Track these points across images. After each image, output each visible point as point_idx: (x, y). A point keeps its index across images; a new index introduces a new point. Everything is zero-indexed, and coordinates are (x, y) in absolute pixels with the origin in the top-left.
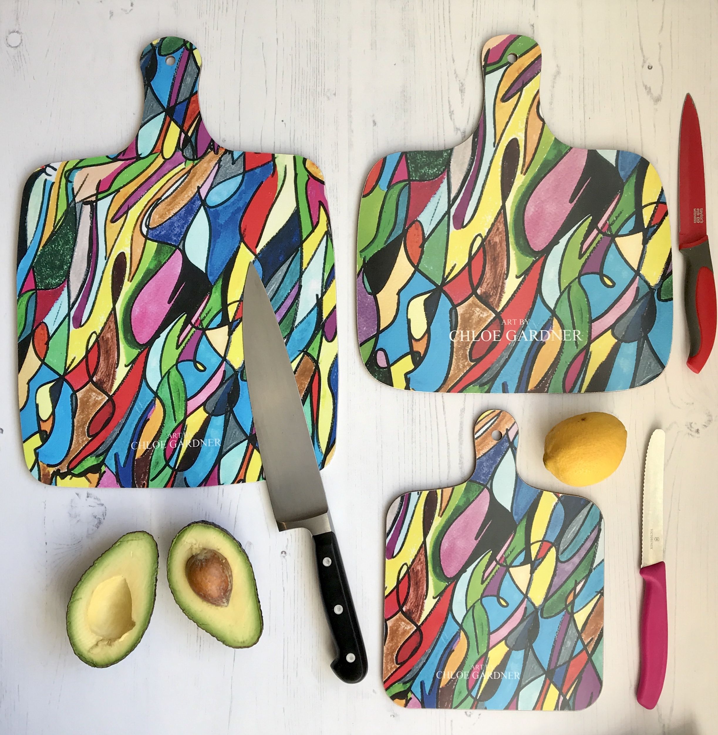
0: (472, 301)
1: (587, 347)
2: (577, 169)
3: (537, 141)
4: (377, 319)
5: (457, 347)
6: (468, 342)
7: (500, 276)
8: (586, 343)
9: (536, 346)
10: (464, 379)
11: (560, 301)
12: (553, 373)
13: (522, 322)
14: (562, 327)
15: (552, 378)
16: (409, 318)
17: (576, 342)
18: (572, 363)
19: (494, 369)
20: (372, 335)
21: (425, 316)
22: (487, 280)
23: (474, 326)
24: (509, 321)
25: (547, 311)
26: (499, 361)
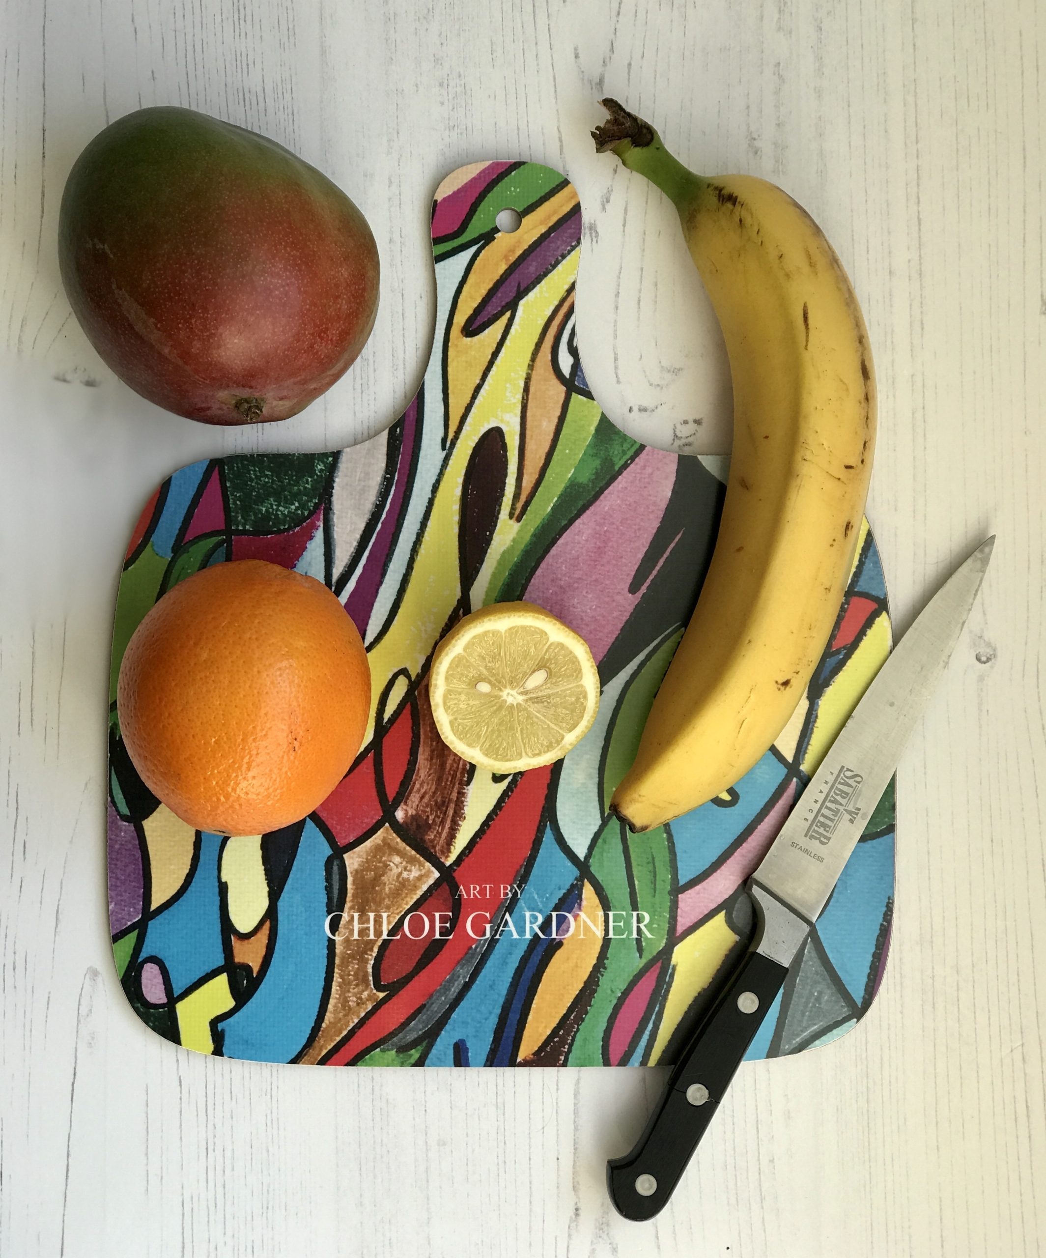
0: (384, 840)
1: (666, 953)
2: (652, 508)
3: (551, 436)
4: (142, 883)
5: (343, 954)
6: (371, 940)
7: (454, 777)
8: (663, 945)
9: (540, 950)
10: (359, 1033)
11: (600, 841)
12: (580, 1020)
13: (505, 891)
14: (606, 905)
15: (578, 1029)
16: (223, 880)
17: (639, 941)
18: (626, 993)
19: (435, 1007)
20: (129, 923)
21: (264, 877)
22: (422, 785)
23: (387, 902)
24: (475, 889)
25: (569, 864)
26: (447, 989)
